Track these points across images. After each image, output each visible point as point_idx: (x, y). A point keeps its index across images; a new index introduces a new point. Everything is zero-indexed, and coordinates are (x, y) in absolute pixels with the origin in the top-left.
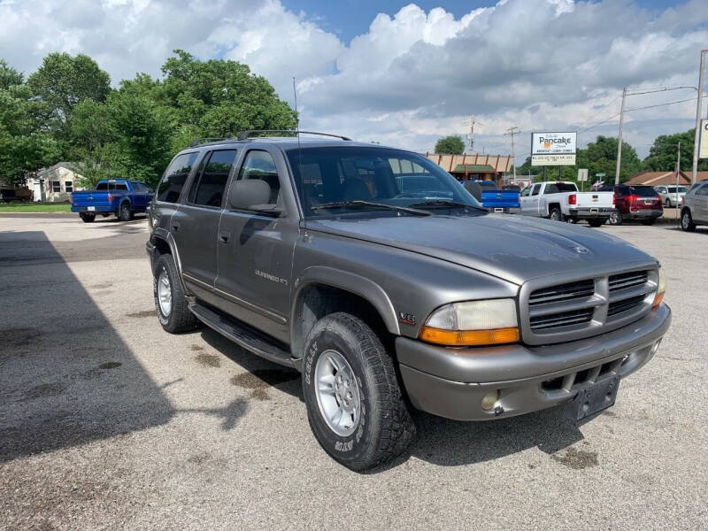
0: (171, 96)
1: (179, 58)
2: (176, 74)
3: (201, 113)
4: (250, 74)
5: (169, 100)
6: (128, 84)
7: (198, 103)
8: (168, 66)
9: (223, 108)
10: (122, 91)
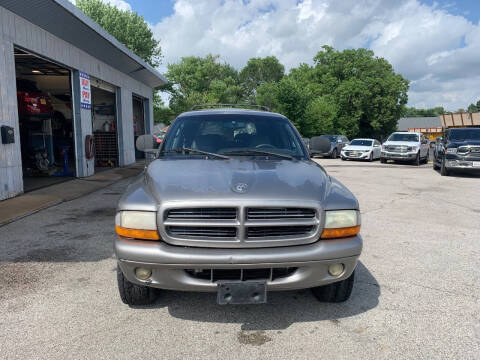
0: (318, 76)
1: (325, 51)
2: (323, 61)
3: (336, 86)
4: (374, 57)
5: (317, 79)
6: (294, 70)
7: (334, 80)
8: (318, 57)
9: (352, 82)
10: (290, 75)
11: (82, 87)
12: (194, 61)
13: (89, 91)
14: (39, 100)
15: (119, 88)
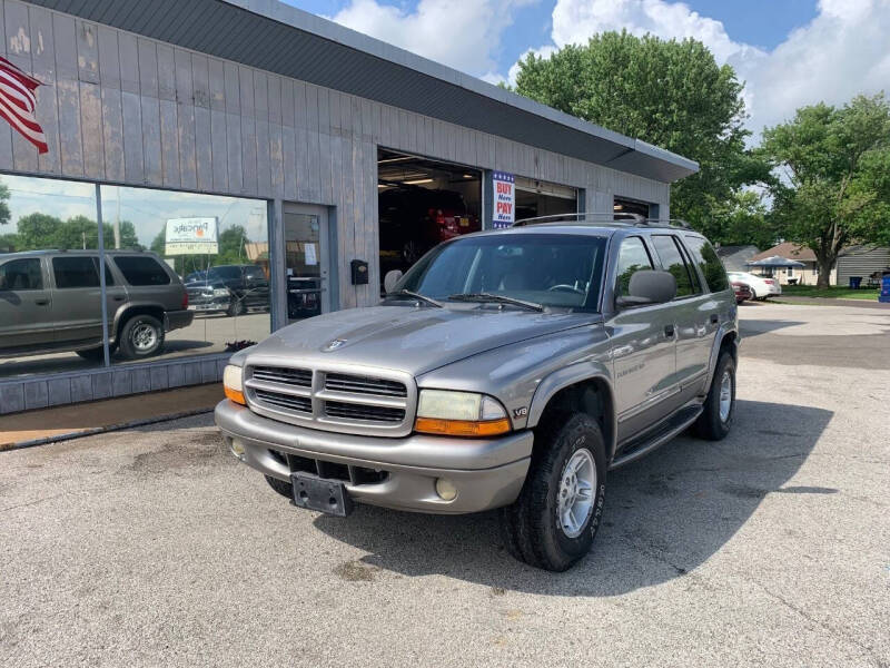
11: (496, 195)
12: (823, 115)
13: (513, 202)
14: (457, 221)
15: (582, 191)
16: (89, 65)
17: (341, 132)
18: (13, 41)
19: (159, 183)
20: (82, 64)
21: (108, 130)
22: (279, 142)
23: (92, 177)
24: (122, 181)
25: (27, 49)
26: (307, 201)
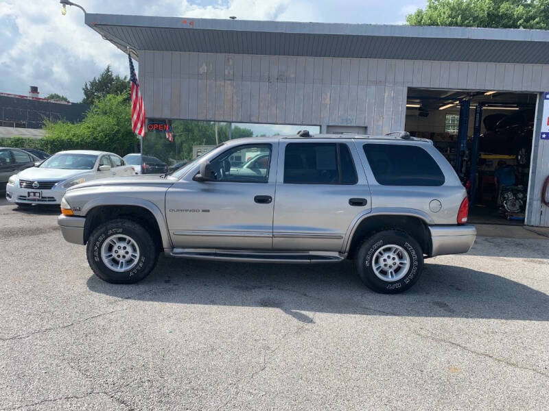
16: (229, 73)
17: (376, 83)
18: (201, 69)
19: (256, 121)
20: (226, 73)
21: (235, 100)
22: (329, 94)
23: (227, 120)
24: (239, 120)
25: (206, 71)
26: (345, 124)
